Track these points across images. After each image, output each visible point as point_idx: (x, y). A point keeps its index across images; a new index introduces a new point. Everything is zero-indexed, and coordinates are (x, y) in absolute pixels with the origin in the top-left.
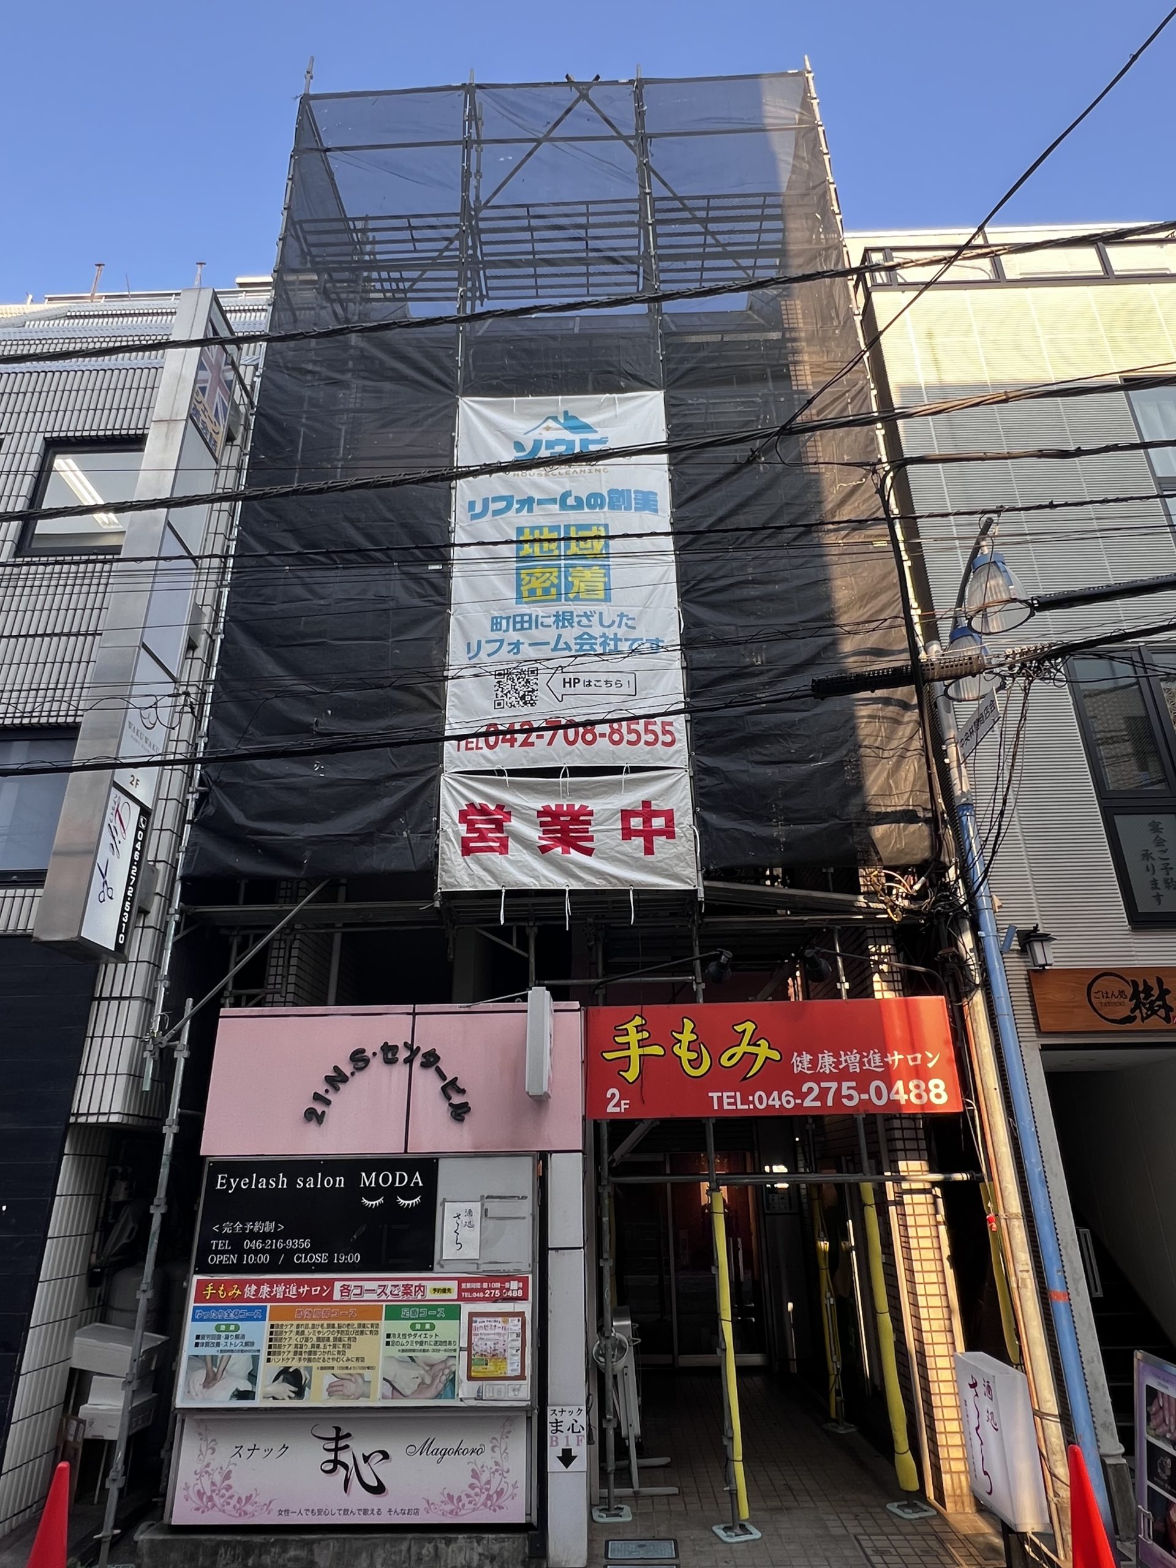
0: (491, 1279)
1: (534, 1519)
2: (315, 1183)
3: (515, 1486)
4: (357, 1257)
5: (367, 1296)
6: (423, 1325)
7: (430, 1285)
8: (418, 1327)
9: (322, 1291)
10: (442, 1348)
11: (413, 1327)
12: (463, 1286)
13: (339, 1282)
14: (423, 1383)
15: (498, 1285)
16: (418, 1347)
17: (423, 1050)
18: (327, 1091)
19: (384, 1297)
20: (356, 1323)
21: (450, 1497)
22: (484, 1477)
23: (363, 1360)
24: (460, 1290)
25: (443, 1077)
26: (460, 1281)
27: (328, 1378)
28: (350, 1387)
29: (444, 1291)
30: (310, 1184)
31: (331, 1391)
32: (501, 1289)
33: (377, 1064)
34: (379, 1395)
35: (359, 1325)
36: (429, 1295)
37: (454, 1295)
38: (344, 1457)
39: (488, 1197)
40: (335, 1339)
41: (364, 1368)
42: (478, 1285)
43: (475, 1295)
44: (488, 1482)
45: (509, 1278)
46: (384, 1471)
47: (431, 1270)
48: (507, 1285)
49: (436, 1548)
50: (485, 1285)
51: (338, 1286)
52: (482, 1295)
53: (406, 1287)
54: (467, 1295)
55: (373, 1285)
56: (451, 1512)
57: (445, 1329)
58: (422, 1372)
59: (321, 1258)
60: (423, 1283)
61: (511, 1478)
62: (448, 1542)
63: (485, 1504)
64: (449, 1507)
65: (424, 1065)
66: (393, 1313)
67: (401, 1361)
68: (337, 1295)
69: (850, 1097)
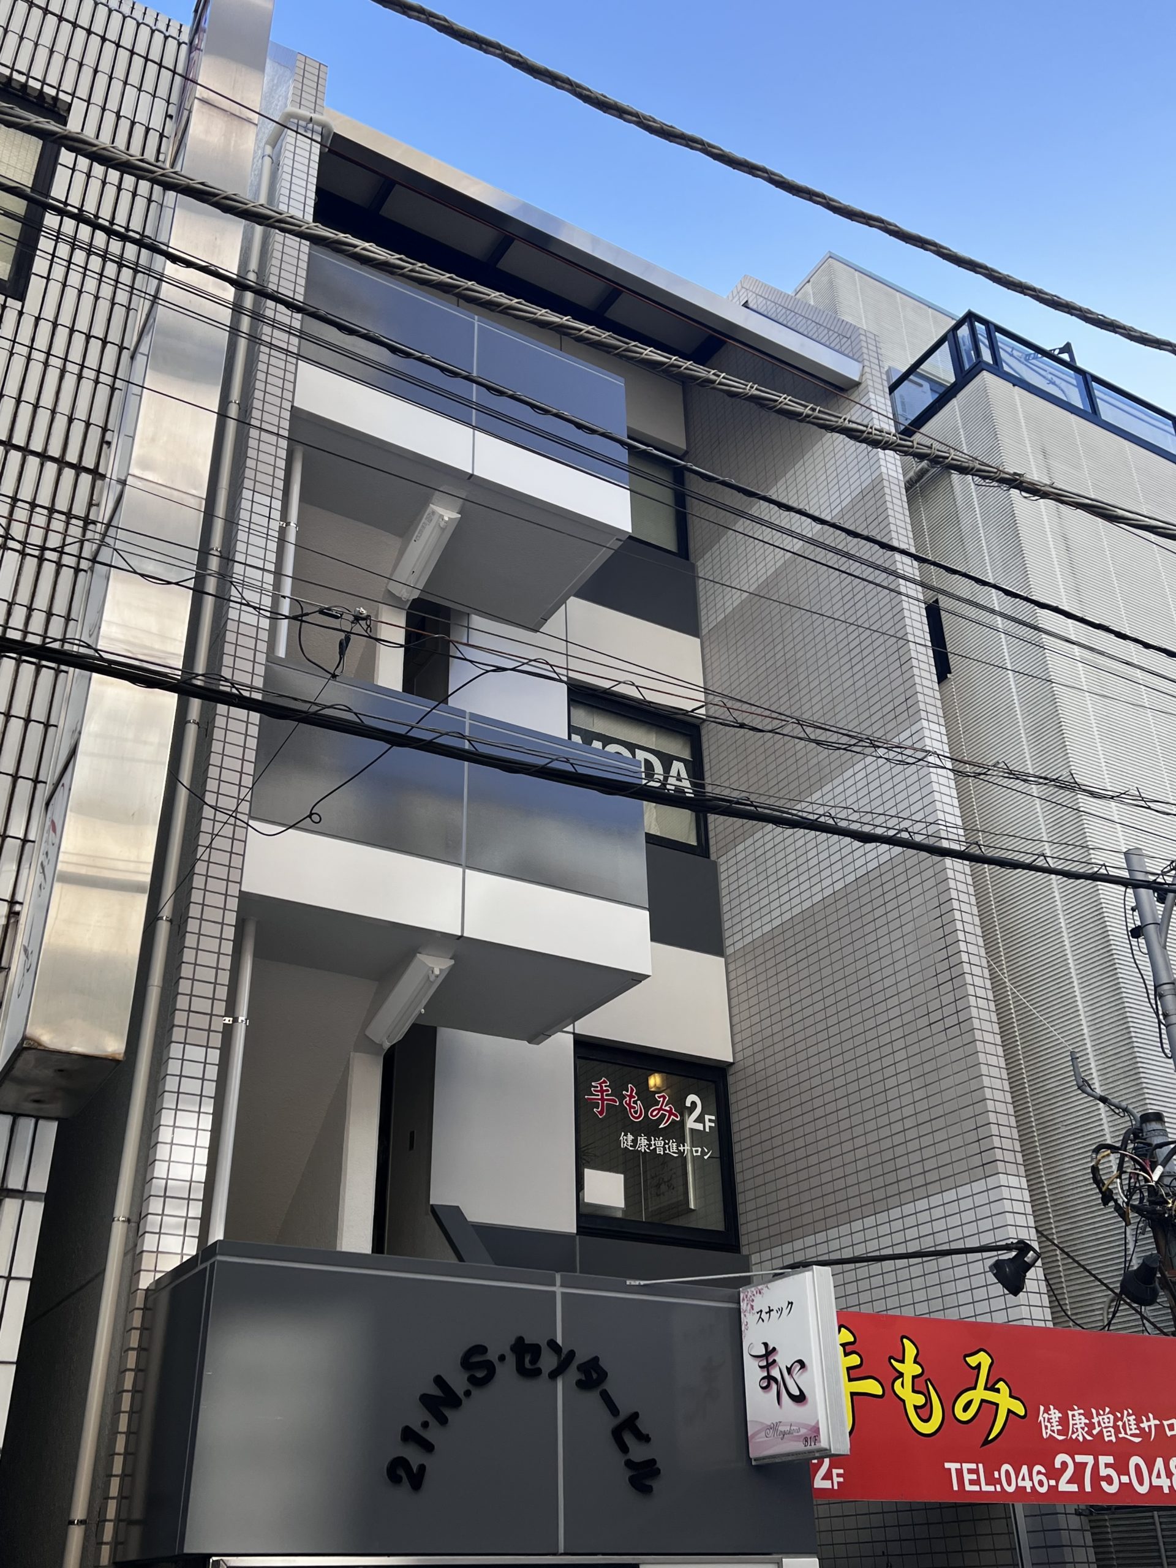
17: (581, 1357)
18: (425, 1425)
25: (614, 1410)
33: (506, 1372)
65: (582, 1385)
69: (1109, 1480)
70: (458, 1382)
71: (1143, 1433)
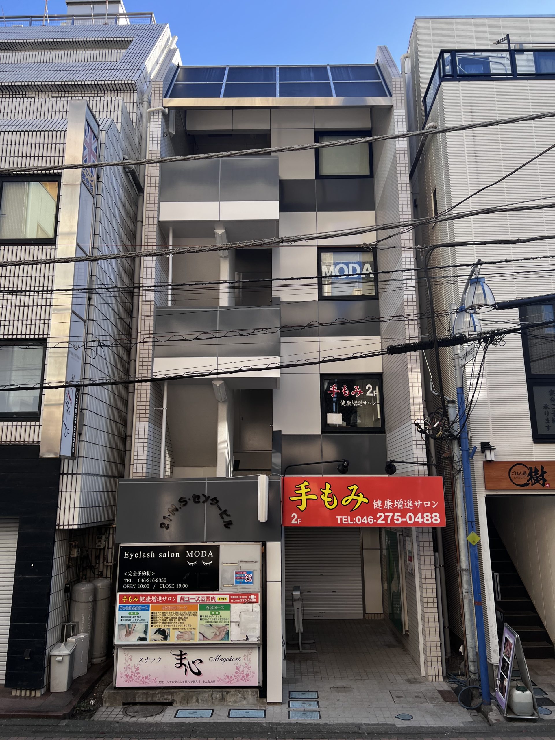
0: (243, 594)
1: (261, 684)
2: (167, 555)
3: (254, 673)
4: (186, 586)
5: (191, 601)
6: (215, 613)
7: (217, 597)
8: (213, 613)
9: (172, 599)
10: (223, 621)
11: (211, 613)
12: (231, 597)
13: (180, 595)
14: (216, 634)
15: (246, 597)
17: (212, 497)
18: (169, 515)
19: (198, 601)
20: (187, 612)
21: (228, 677)
22: (241, 669)
23: (191, 625)
24: (230, 599)
25: (220, 509)
26: (230, 595)
27: (177, 633)
28: (186, 636)
29: (223, 599)
30: (165, 556)
31: (178, 637)
32: (247, 599)
33: (191, 503)
34: (198, 639)
35: (189, 612)
36: (217, 601)
37: (228, 601)
38: (184, 662)
39: (241, 562)
40: (179, 618)
41: (191, 629)
42: (237, 597)
43: (236, 601)
44: (243, 671)
45: (251, 594)
46: (201, 667)
47: (218, 590)
48: (250, 597)
49: (223, 695)
50: (240, 597)
51: (179, 597)
52: (239, 601)
53: (207, 597)
54: (233, 601)
55: (194, 597)
56: (228, 682)
57: (224, 614)
58: (215, 630)
59: (172, 586)
60: (215, 596)
61: (252, 670)
62: (228, 693)
63: (242, 679)
64: (228, 680)
65: (213, 504)
66: (203, 608)
67: (207, 626)
68: (179, 601)
69: (398, 520)
70: (178, 506)
71: (414, 506)
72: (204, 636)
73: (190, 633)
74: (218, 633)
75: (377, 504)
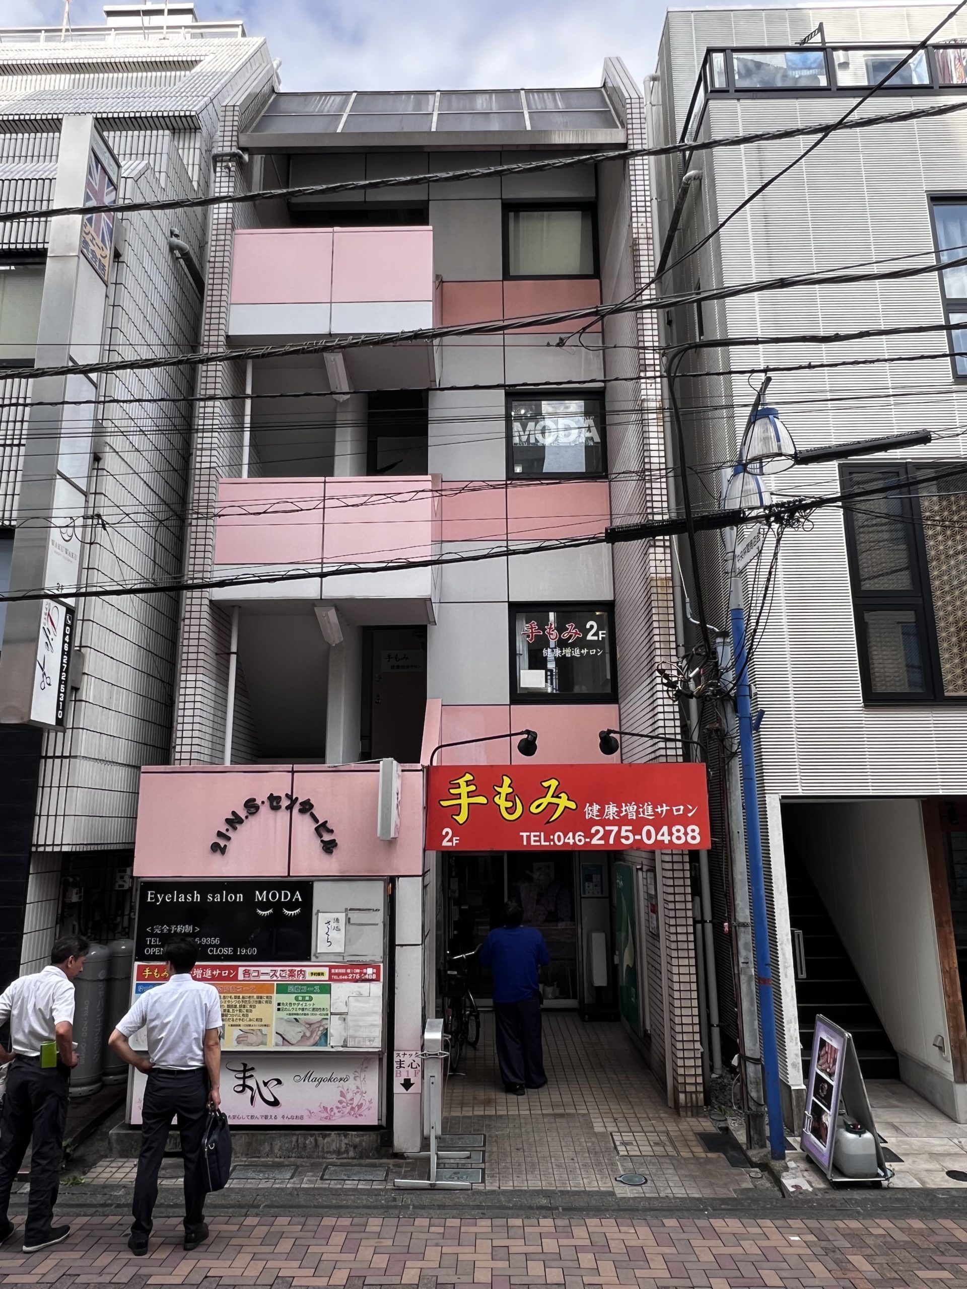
0: (353, 966)
1: (384, 1123)
2: (221, 898)
3: (370, 1102)
4: (255, 951)
5: (262, 977)
6: (304, 998)
7: (308, 970)
8: (300, 998)
9: (230, 973)
10: (318, 1013)
11: (296, 999)
12: (333, 971)
13: (242, 968)
14: (304, 1036)
15: (358, 971)
16: (301, 1012)
17: (300, 801)
18: (227, 830)
19: (275, 978)
20: (255, 995)
21: (325, 1109)
22: (349, 1096)
23: (261, 1020)
24: (330, 974)
25: (316, 821)
26: (331, 967)
27: (236, 1032)
28: (252, 1038)
29: (319, 974)
30: (218, 898)
31: (239, 1041)
32: (360, 973)
33: (265, 810)
34: (273, 1043)
35: (258, 997)
36: (308, 977)
37: (326, 977)
38: (249, 1082)
39: (351, 909)
40: (240, 1006)
41: (262, 1025)
42: (343, 971)
43: (341, 977)
44: (352, 1099)
45: (366, 965)
46: (279, 1092)
47: (309, 960)
48: (365, 971)
49: (316, 1140)
50: (349, 971)
51: (241, 970)
52: (346, 977)
53: (291, 971)
54: (335, 977)
55: (267, 970)
56: (326, 1118)
57: (319, 1000)
58: (303, 1028)
59: (228, 951)
60: (304, 969)
61: (367, 1097)
62: (324, 1137)
63: (349, 1113)
64: (325, 1115)
65: (302, 811)
66: (282, 989)
67: (289, 1021)
68: (241, 977)
69: (627, 838)
70: (242, 814)
71: (656, 814)
72: (284, 1039)
73: (259, 1034)
74: (308, 1034)
75: (591, 811)
